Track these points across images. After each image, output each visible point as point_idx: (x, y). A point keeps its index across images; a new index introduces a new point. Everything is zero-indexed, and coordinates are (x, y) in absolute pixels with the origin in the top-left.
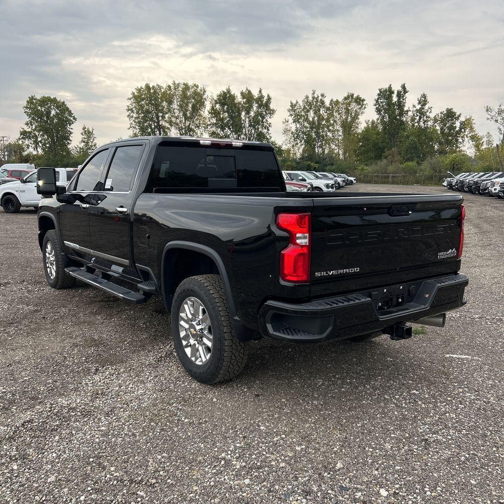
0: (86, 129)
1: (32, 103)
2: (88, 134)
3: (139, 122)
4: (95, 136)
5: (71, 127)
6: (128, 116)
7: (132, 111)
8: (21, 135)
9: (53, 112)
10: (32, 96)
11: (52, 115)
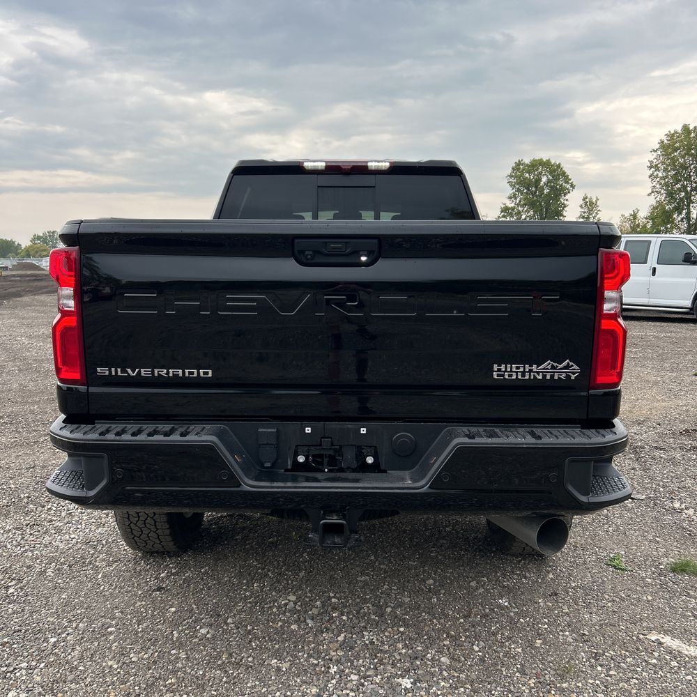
0: (587, 200)
1: (518, 169)
2: (590, 205)
3: (666, 185)
4: (599, 208)
5: (567, 197)
6: (650, 176)
7: (657, 169)
8: (502, 212)
9: (544, 179)
10: (519, 161)
11: (542, 183)
